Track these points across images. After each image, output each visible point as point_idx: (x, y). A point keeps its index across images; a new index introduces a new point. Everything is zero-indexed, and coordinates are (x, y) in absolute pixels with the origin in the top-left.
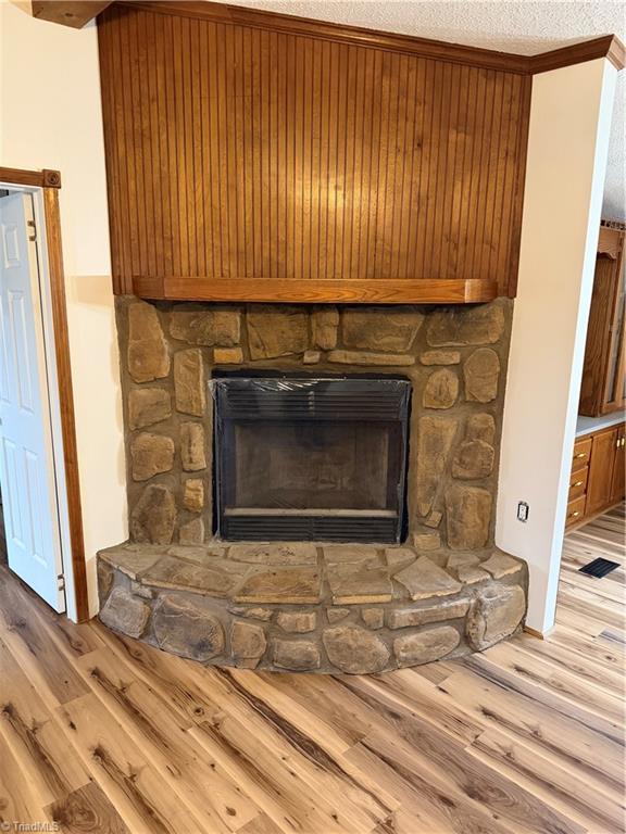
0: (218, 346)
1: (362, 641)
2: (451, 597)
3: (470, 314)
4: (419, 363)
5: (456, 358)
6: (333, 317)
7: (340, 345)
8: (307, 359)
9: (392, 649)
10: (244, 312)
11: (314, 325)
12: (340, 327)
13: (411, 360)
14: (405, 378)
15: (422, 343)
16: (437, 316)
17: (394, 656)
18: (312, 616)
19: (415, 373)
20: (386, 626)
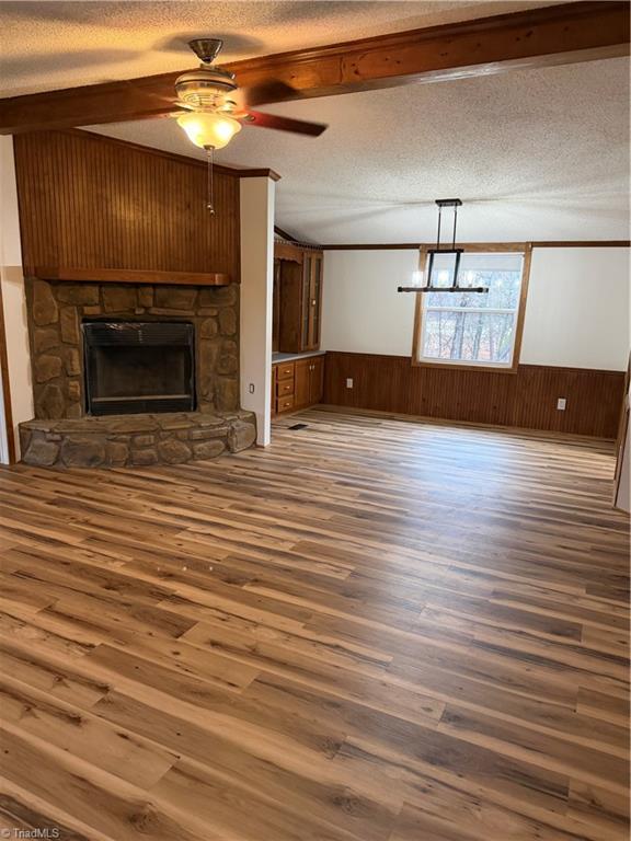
0: (86, 305)
1: (178, 447)
2: (219, 426)
3: (221, 291)
4: (197, 315)
5: (215, 313)
6: (151, 290)
7: (155, 305)
8: (137, 312)
9: (192, 450)
10: (101, 286)
11: (140, 293)
12: (154, 295)
13: (193, 314)
14: (190, 323)
15: (197, 305)
16: (204, 292)
17: (194, 454)
18: (152, 437)
19: (195, 320)
20: (189, 439)
